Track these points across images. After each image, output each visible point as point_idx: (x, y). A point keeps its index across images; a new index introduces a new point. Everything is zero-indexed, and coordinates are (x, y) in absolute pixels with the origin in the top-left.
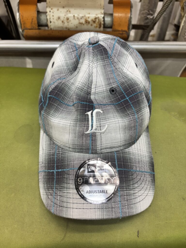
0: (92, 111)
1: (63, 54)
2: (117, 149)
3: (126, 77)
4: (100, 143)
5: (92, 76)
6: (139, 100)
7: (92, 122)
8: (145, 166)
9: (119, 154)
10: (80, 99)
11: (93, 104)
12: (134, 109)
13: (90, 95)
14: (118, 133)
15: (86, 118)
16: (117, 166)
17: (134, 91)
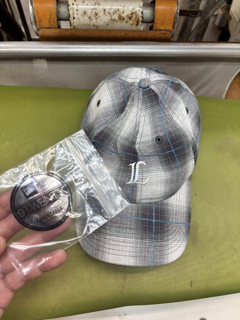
0: (135, 163)
1: (110, 92)
2: (156, 200)
3: (174, 125)
4: (140, 194)
5: (139, 126)
6: (185, 154)
7: (135, 174)
8: (182, 217)
9: (157, 205)
10: (124, 149)
11: (137, 156)
12: (178, 163)
13: (135, 145)
14: (160, 186)
15: (128, 169)
16: (154, 217)
17: (181, 144)
